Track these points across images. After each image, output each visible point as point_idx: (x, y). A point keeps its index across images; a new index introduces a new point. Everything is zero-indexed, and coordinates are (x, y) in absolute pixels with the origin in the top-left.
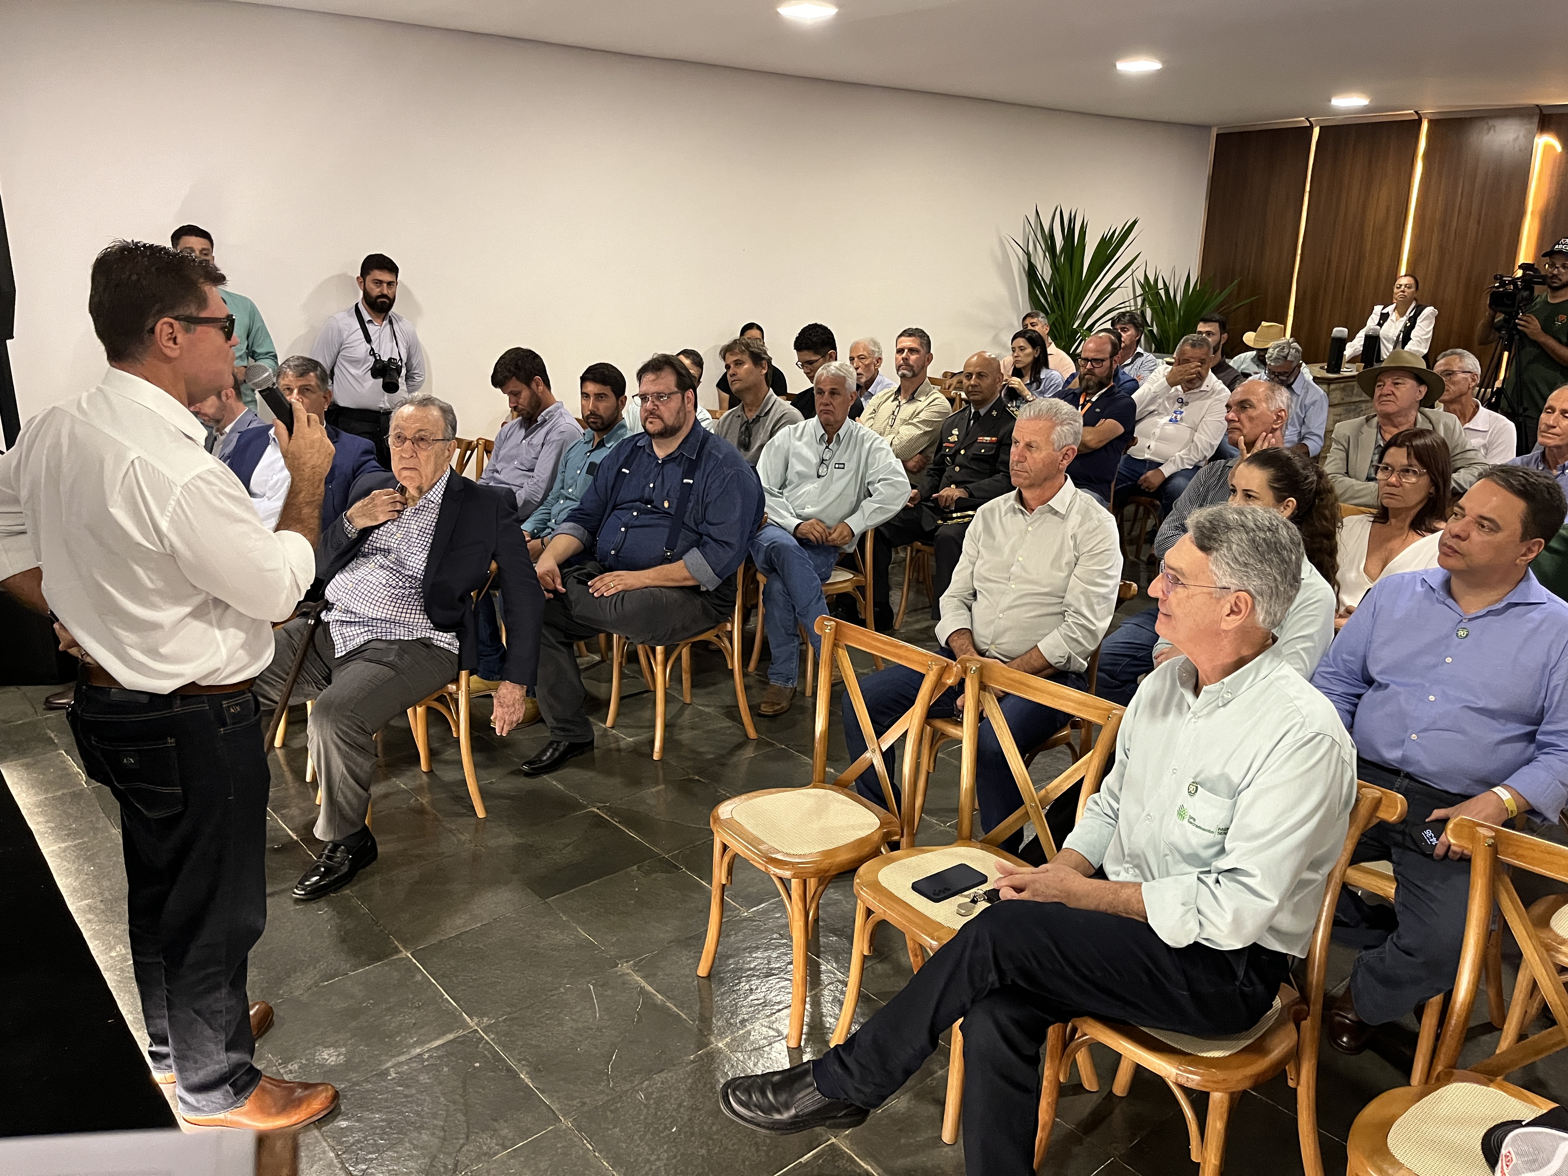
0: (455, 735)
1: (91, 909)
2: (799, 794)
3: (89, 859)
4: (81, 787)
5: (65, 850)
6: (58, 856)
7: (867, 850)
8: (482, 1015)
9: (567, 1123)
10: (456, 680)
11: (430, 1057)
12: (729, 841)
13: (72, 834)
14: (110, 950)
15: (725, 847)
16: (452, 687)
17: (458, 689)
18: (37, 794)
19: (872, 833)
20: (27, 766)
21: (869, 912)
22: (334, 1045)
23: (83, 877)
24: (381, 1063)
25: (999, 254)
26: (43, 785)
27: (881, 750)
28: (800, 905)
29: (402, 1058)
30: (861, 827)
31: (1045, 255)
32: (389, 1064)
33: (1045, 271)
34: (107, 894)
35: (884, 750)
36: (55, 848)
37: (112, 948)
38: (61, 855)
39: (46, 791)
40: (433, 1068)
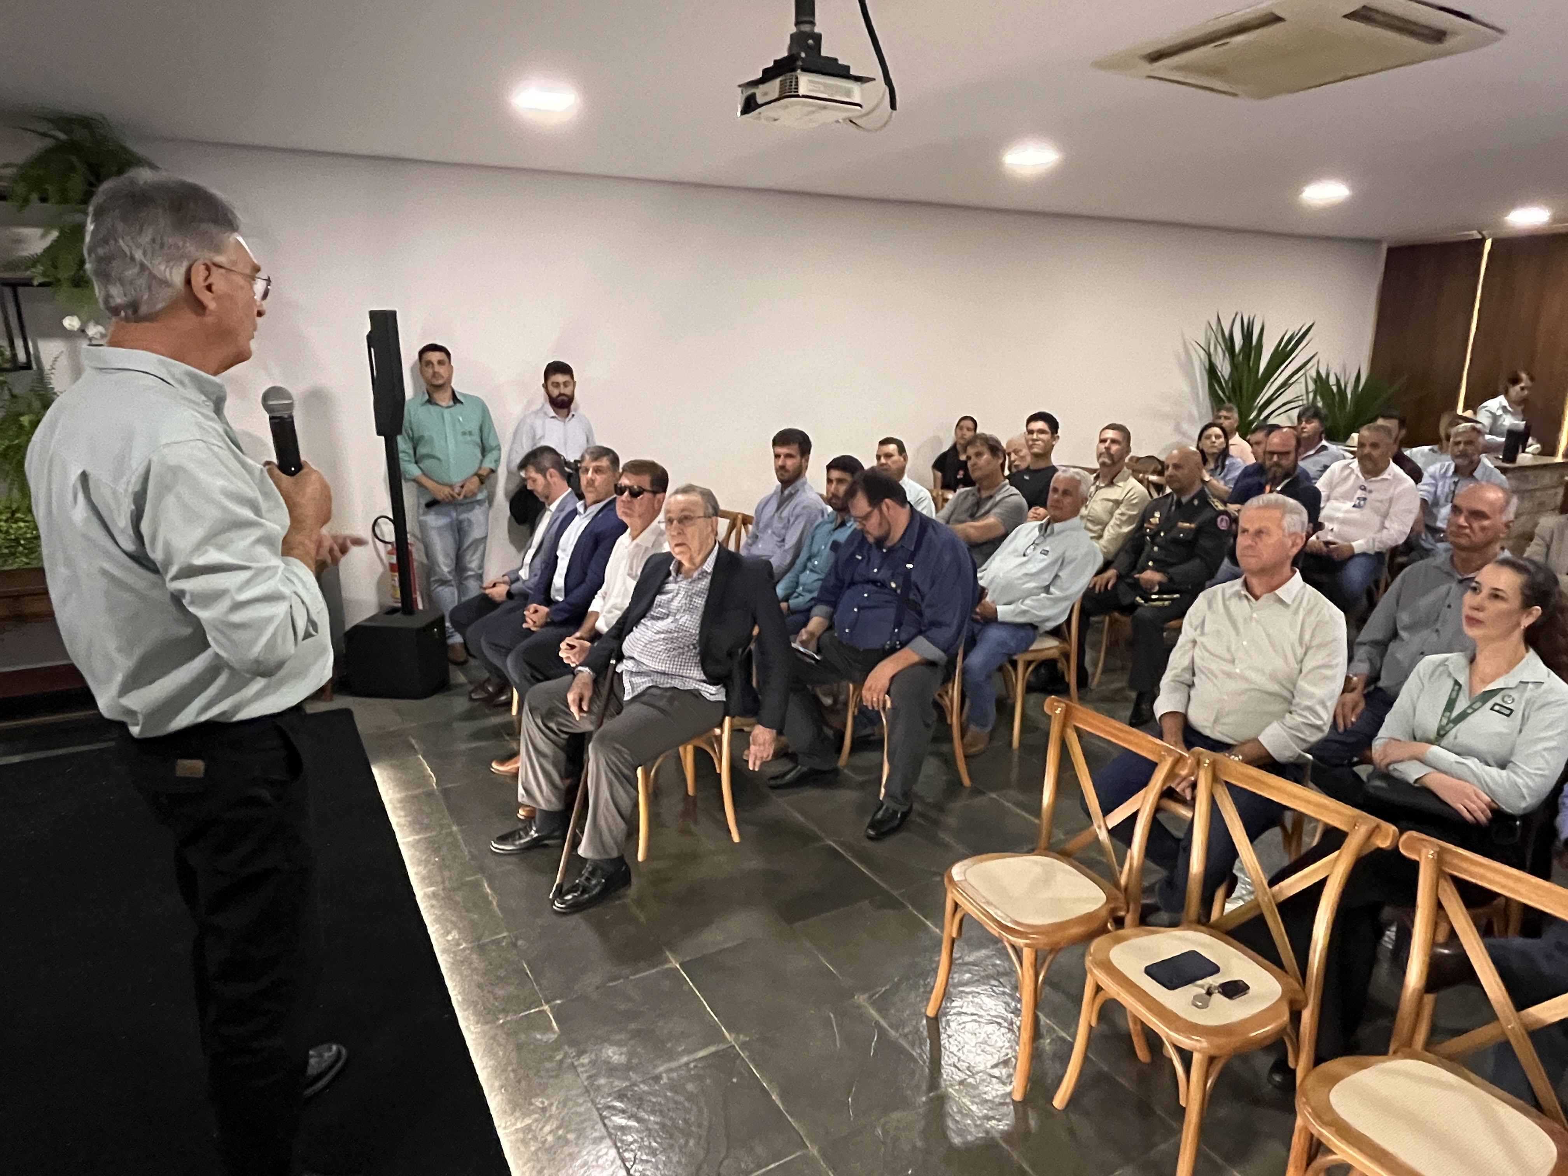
0: (718, 771)
1: (434, 895)
2: (1026, 860)
3: (436, 851)
4: (430, 788)
5: (419, 841)
6: (413, 846)
7: (1095, 925)
8: (738, 1034)
9: (814, 1150)
10: (721, 725)
11: (695, 1067)
12: (961, 900)
13: (425, 828)
14: (447, 935)
15: (956, 906)
16: (717, 731)
17: (722, 732)
18: (399, 792)
19: (1100, 908)
20: (394, 767)
21: (1098, 989)
22: (618, 1044)
23: (431, 867)
24: (655, 1067)
25: (1183, 355)
26: (404, 784)
27: (1107, 828)
28: (1031, 972)
29: (673, 1065)
30: (1086, 900)
31: (1224, 355)
32: (661, 1069)
33: (1224, 368)
34: (447, 883)
35: (1110, 827)
36: (411, 839)
37: (448, 933)
38: (415, 845)
39: (407, 789)
40: (699, 1078)
